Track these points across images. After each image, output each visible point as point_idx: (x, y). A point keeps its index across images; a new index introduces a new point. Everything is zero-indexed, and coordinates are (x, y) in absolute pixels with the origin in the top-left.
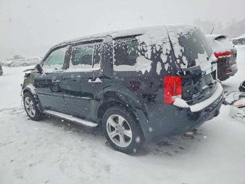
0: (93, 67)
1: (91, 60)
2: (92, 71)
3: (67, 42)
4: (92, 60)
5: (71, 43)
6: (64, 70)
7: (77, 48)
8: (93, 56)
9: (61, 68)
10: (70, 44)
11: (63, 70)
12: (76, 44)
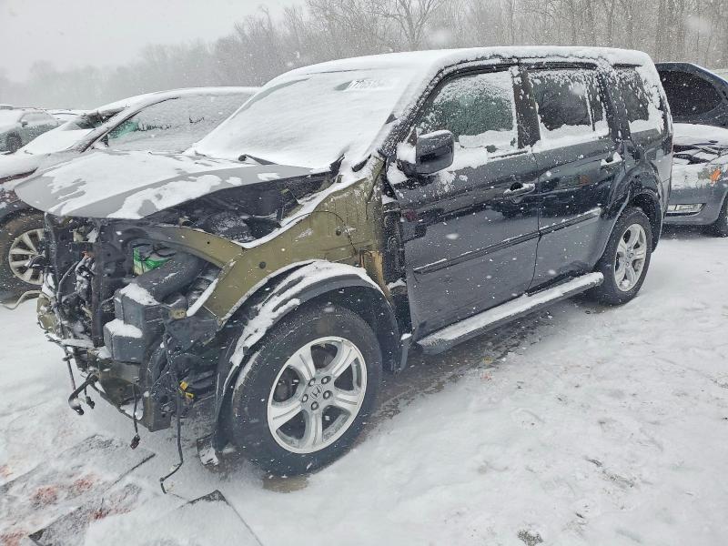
0: (594, 130)
1: (587, 113)
2: (597, 139)
3: (508, 56)
4: (589, 112)
5: (523, 61)
6: (527, 148)
7: (541, 78)
8: (587, 101)
9: (512, 143)
10: (518, 64)
11: (520, 147)
12: (539, 67)
